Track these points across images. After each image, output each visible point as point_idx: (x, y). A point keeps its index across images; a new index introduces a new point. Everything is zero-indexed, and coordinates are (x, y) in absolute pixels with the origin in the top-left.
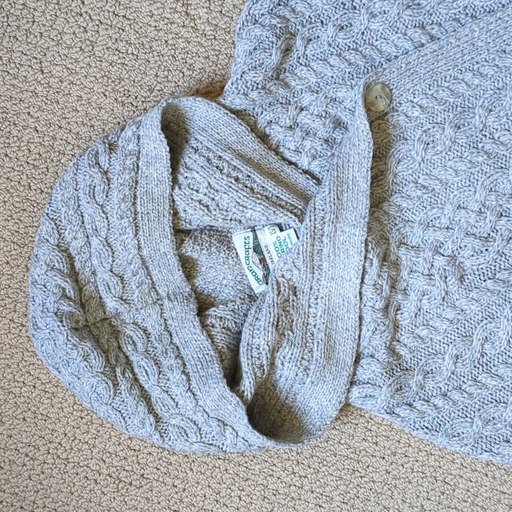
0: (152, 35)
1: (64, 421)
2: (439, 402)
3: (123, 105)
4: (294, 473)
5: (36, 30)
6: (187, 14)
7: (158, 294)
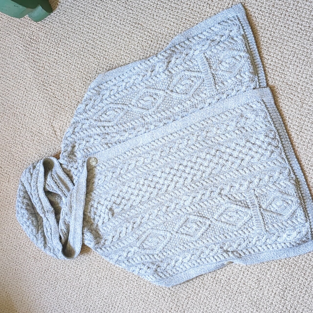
0: (47, 139)
1: (23, 240)
2: (108, 249)
3: (40, 157)
4: (76, 263)
5: (21, 135)
6: (55, 134)
7: (44, 210)
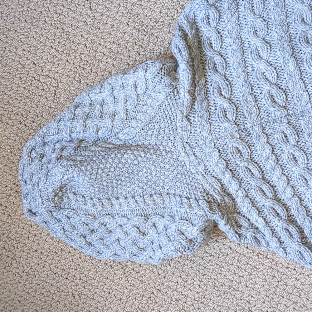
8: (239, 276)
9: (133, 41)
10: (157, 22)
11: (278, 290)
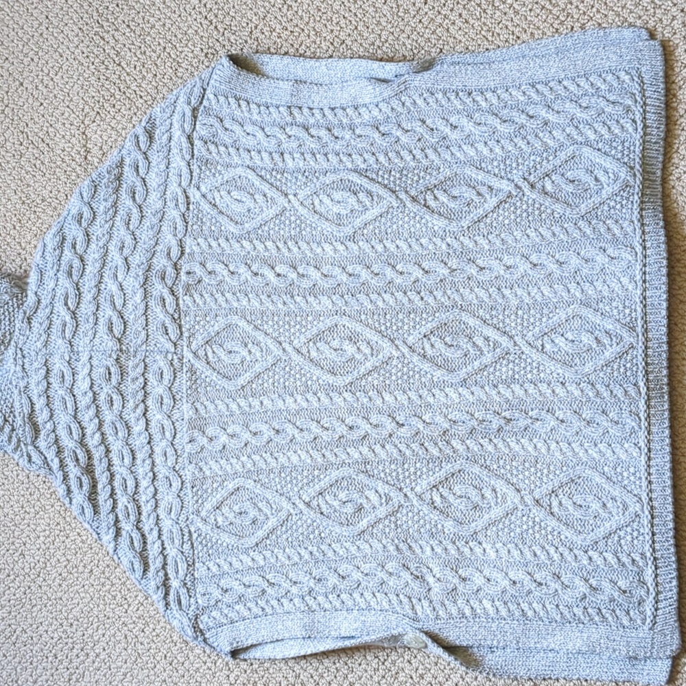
8: (26, 511)
9: (14, 212)
10: (43, 201)
11: (57, 540)
